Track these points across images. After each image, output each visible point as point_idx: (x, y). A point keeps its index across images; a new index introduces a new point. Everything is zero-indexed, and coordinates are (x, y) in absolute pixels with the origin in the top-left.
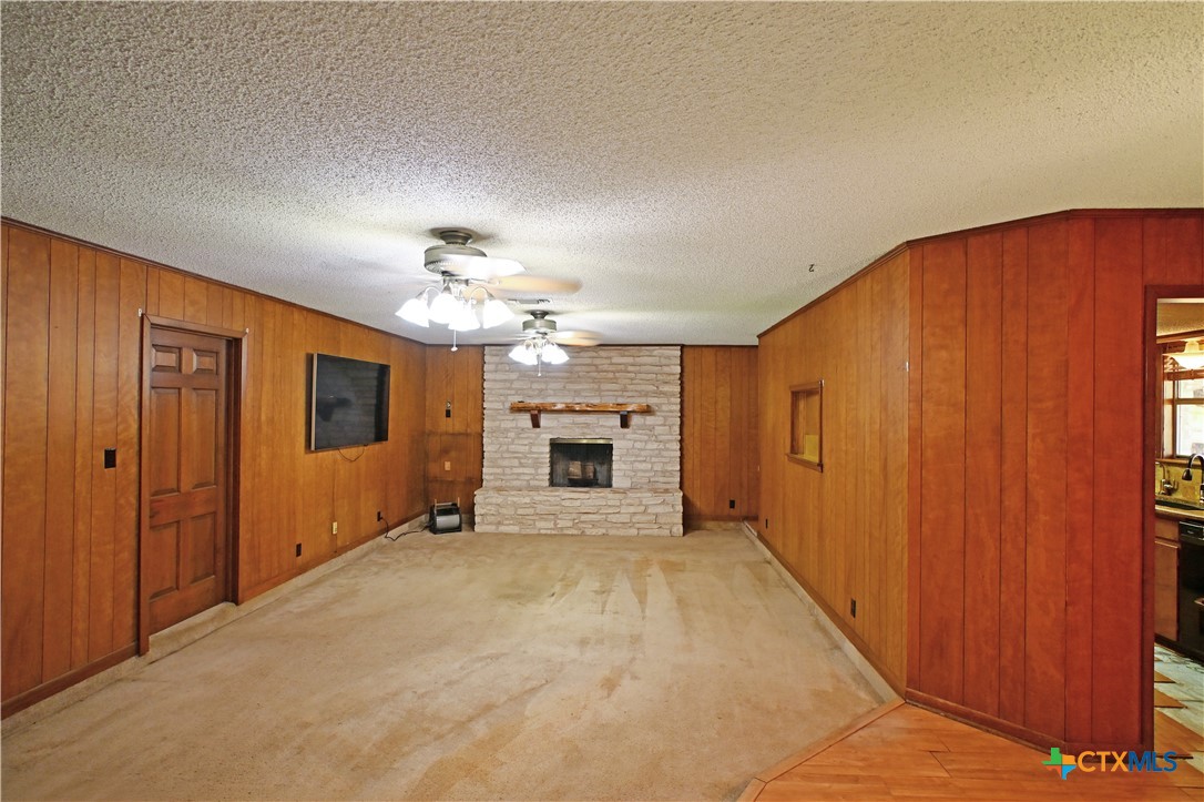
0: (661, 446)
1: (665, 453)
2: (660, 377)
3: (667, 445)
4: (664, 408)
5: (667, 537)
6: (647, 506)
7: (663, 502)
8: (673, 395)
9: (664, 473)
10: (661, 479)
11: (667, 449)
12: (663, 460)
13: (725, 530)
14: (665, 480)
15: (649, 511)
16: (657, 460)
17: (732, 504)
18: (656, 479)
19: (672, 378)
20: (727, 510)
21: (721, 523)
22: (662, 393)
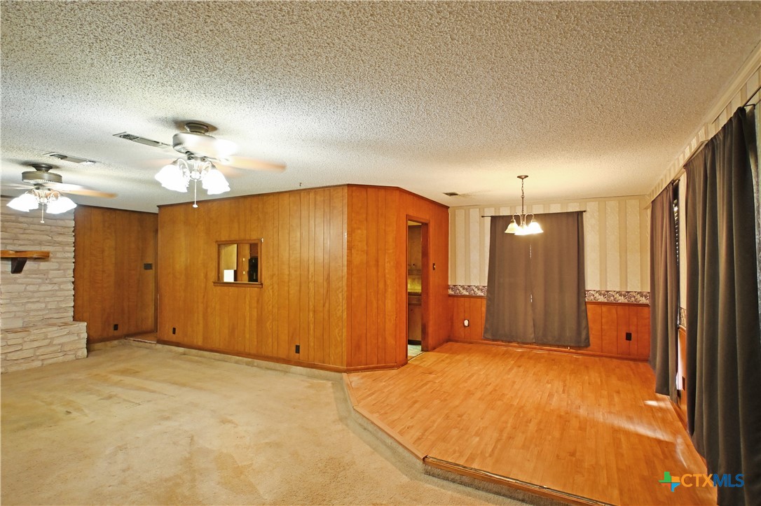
0: (56, 287)
1: (59, 293)
2: (54, 229)
3: (62, 287)
4: (59, 255)
5: (73, 361)
6: (52, 339)
7: (68, 334)
8: (68, 244)
9: (58, 310)
10: (56, 316)
11: (63, 290)
12: (58, 299)
13: (112, 347)
14: (60, 315)
15: (54, 343)
16: (51, 299)
17: (116, 327)
18: (51, 316)
19: (67, 230)
20: (112, 332)
21: (108, 343)
22: (56, 242)
